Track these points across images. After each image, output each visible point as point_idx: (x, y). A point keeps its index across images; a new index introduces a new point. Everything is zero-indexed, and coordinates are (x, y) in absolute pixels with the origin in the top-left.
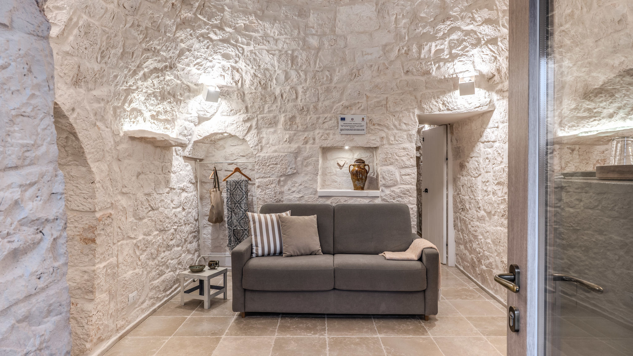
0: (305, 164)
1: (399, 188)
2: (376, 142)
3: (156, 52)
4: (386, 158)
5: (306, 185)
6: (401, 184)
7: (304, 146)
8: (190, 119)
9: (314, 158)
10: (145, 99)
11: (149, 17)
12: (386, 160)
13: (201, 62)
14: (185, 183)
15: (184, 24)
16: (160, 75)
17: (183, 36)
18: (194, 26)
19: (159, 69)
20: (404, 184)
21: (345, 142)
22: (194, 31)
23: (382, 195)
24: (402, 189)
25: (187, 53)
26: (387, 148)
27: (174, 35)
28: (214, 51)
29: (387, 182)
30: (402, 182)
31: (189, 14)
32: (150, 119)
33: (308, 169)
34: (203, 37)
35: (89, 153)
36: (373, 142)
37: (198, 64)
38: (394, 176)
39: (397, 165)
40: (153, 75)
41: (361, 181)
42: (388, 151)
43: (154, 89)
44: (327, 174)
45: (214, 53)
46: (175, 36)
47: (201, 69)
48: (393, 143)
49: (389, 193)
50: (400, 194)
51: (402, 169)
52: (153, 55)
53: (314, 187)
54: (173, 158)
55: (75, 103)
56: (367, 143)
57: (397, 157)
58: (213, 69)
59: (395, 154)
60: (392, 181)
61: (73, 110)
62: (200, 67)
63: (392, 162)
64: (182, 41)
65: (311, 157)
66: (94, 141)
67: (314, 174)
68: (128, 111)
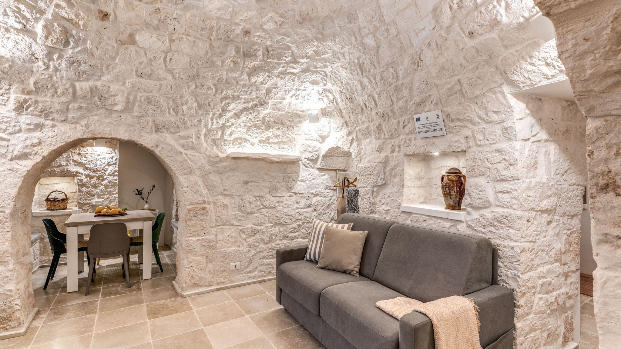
0: (393, 174)
1: (493, 212)
2: (460, 145)
3: (234, 98)
4: (474, 166)
5: (394, 198)
6: (497, 206)
7: (391, 155)
8: (312, 138)
9: (399, 168)
10: (247, 130)
11: (211, 77)
12: (474, 169)
13: (296, 93)
14: (320, 190)
15: (254, 71)
16: (252, 112)
17: (261, 80)
18: (268, 69)
19: (248, 108)
20: (499, 206)
21: (425, 147)
22: (269, 72)
23: (468, 220)
24: (495, 214)
25: (274, 90)
26: (474, 152)
27: (250, 82)
28: (301, 81)
29: (474, 201)
30: (498, 204)
31: (254, 62)
32: (259, 143)
33: (396, 180)
34: (283, 74)
35: (177, 170)
36: (456, 144)
37: (294, 95)
38: (484, 193)
39: (489, 176)
40: (244, 113)
41: (449, 197)
42: (476, 156)
43: (252, 122)
44: (433, 186)
45: (302, 83)
46: (252, 82)
47: (299, 99)
48: (482, 143)
49: (478, 217)
50: (491, 221)
51: (497, 183)
52: (233, 100)
53: (399, 201)
54: (301, 170)
55: (158, 142)
56: (450, 146)
57: (489, 165)
58: (310, 95)
59: (486, 161)
60: (480, 200)
61: (157, 146)
62: (297, 97)
63: (482, 172)
64: (262, 83)
65: (397, 167)
66: (181, 163)
67: (400, 186)
68: (230, 141)
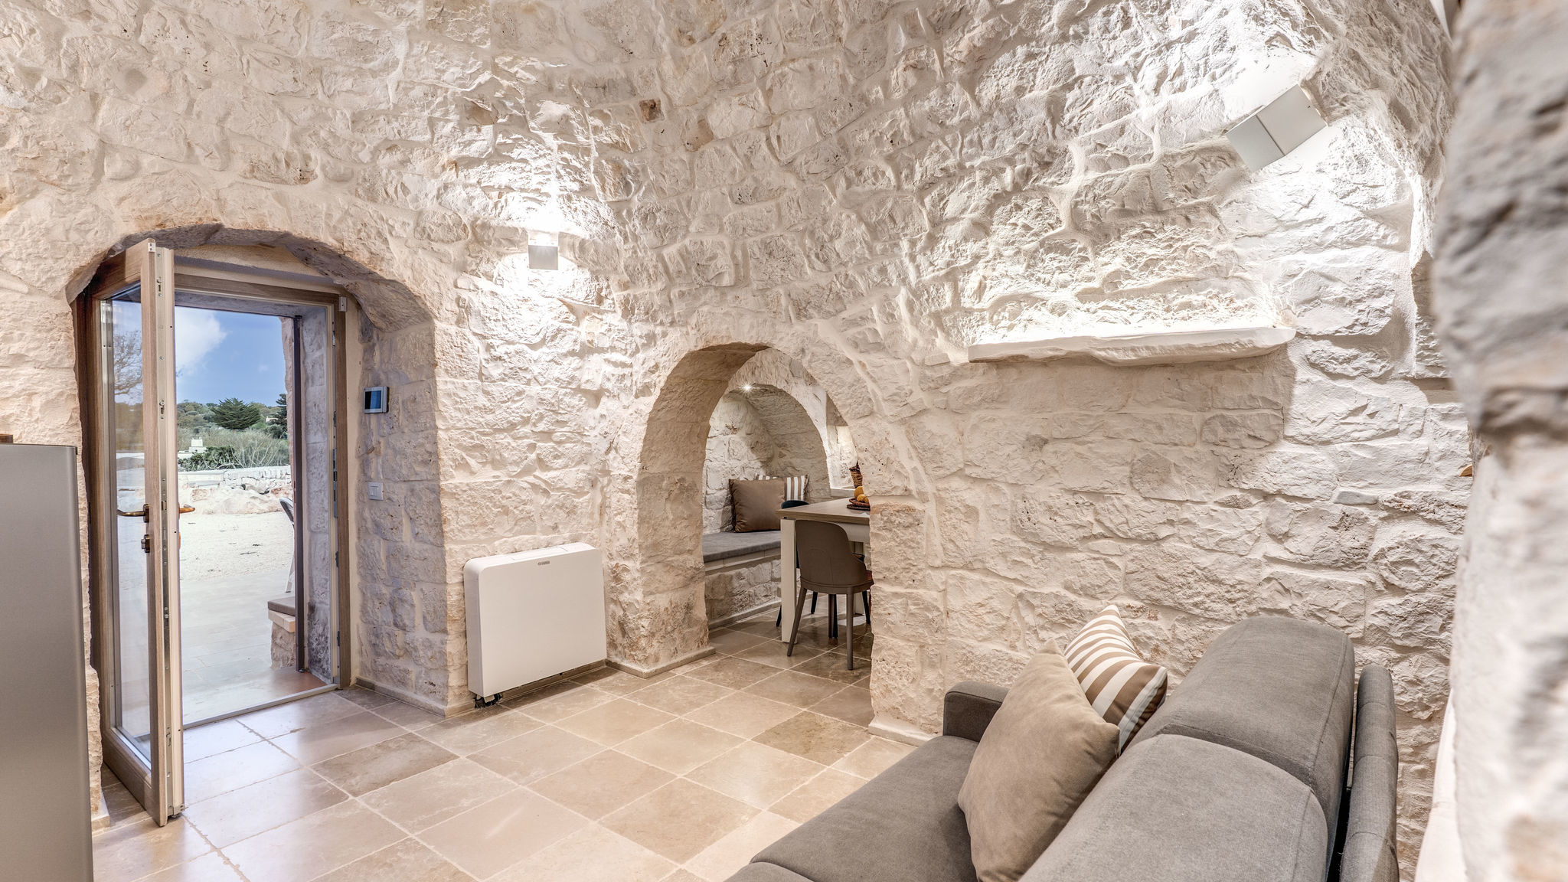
3: (951, 177)
8: (1332, 237)
10: (1029, 266)
11: (873, 142)
13: (1166, 68)
15: (979, 62)
16: (1020, 202)
17: (1010, 83)
18: (1020, 30)
19: (1005, 192)
22: (1027, 41)
25: (1071, 97)
27: (979, 105)
28: (1154, 8)
31: (967, 36)
32: (1079, 304)
34: (1076, 20)
35: (844, 406)
37: (1161, 79)
40: (998, 212)
43: (1036, 234)
45: (1161, 13)
46: (985, 103)
47: (1190, 82)
52: (950, 184)
55: (803, 341)
58: (1229, 45)
61: (803, 351)
62: (1178, 81)
64: (1020, 90)
66: (850, 387)
68: (983, 310)
